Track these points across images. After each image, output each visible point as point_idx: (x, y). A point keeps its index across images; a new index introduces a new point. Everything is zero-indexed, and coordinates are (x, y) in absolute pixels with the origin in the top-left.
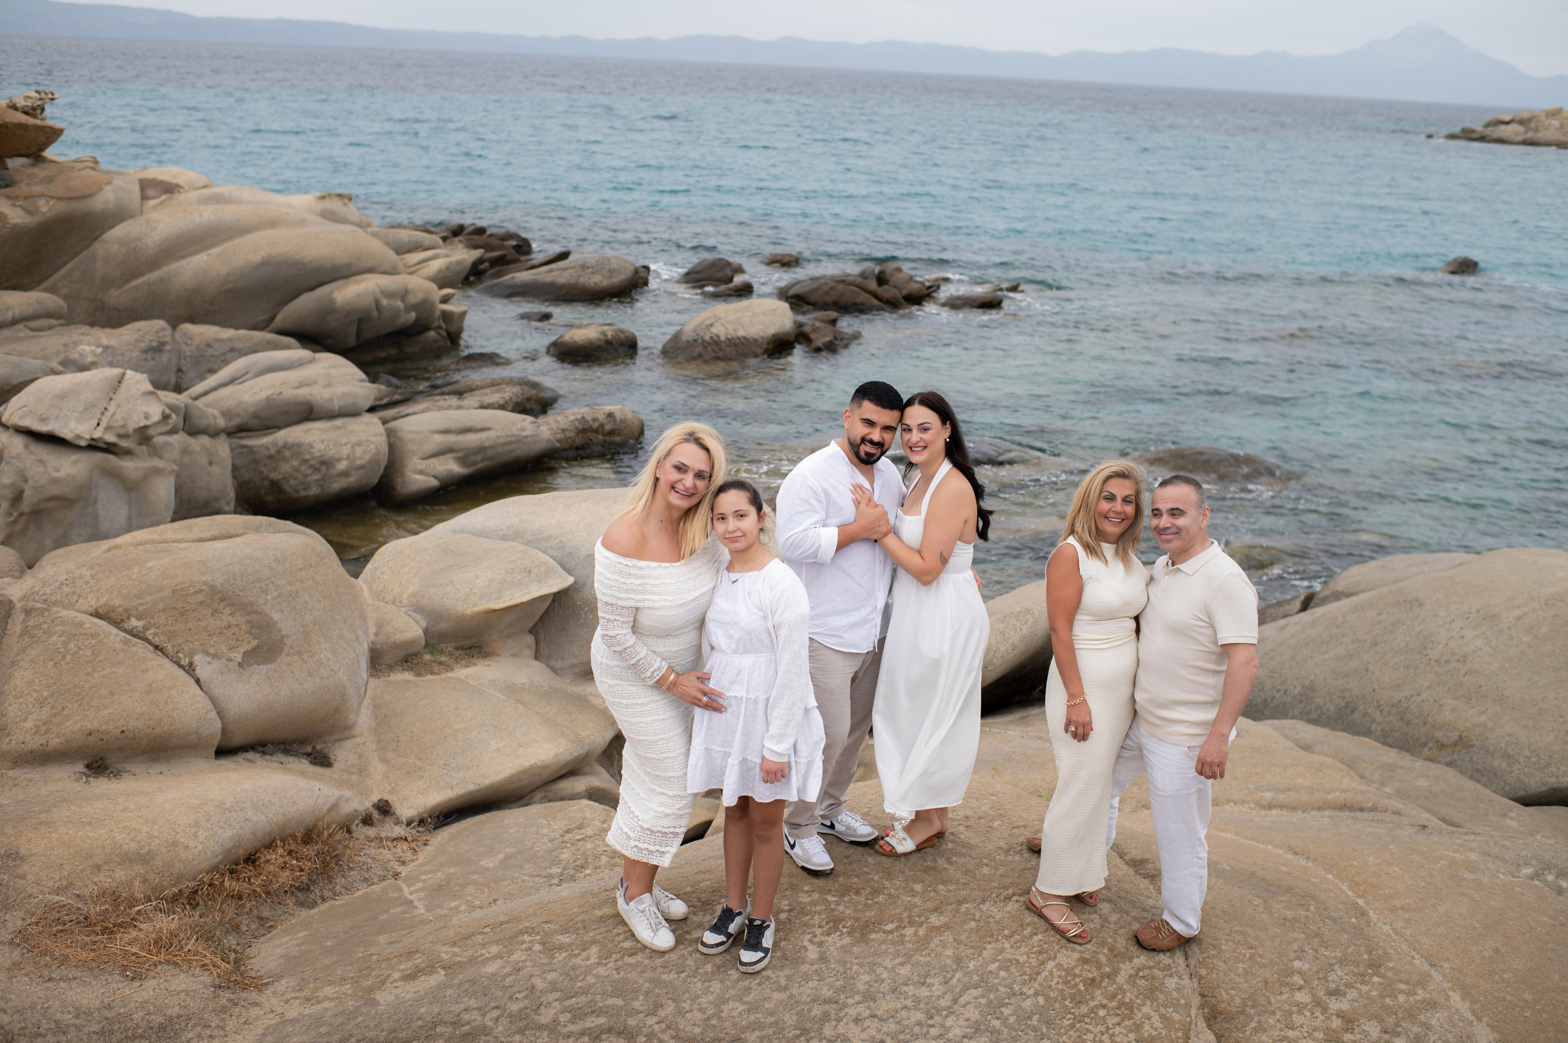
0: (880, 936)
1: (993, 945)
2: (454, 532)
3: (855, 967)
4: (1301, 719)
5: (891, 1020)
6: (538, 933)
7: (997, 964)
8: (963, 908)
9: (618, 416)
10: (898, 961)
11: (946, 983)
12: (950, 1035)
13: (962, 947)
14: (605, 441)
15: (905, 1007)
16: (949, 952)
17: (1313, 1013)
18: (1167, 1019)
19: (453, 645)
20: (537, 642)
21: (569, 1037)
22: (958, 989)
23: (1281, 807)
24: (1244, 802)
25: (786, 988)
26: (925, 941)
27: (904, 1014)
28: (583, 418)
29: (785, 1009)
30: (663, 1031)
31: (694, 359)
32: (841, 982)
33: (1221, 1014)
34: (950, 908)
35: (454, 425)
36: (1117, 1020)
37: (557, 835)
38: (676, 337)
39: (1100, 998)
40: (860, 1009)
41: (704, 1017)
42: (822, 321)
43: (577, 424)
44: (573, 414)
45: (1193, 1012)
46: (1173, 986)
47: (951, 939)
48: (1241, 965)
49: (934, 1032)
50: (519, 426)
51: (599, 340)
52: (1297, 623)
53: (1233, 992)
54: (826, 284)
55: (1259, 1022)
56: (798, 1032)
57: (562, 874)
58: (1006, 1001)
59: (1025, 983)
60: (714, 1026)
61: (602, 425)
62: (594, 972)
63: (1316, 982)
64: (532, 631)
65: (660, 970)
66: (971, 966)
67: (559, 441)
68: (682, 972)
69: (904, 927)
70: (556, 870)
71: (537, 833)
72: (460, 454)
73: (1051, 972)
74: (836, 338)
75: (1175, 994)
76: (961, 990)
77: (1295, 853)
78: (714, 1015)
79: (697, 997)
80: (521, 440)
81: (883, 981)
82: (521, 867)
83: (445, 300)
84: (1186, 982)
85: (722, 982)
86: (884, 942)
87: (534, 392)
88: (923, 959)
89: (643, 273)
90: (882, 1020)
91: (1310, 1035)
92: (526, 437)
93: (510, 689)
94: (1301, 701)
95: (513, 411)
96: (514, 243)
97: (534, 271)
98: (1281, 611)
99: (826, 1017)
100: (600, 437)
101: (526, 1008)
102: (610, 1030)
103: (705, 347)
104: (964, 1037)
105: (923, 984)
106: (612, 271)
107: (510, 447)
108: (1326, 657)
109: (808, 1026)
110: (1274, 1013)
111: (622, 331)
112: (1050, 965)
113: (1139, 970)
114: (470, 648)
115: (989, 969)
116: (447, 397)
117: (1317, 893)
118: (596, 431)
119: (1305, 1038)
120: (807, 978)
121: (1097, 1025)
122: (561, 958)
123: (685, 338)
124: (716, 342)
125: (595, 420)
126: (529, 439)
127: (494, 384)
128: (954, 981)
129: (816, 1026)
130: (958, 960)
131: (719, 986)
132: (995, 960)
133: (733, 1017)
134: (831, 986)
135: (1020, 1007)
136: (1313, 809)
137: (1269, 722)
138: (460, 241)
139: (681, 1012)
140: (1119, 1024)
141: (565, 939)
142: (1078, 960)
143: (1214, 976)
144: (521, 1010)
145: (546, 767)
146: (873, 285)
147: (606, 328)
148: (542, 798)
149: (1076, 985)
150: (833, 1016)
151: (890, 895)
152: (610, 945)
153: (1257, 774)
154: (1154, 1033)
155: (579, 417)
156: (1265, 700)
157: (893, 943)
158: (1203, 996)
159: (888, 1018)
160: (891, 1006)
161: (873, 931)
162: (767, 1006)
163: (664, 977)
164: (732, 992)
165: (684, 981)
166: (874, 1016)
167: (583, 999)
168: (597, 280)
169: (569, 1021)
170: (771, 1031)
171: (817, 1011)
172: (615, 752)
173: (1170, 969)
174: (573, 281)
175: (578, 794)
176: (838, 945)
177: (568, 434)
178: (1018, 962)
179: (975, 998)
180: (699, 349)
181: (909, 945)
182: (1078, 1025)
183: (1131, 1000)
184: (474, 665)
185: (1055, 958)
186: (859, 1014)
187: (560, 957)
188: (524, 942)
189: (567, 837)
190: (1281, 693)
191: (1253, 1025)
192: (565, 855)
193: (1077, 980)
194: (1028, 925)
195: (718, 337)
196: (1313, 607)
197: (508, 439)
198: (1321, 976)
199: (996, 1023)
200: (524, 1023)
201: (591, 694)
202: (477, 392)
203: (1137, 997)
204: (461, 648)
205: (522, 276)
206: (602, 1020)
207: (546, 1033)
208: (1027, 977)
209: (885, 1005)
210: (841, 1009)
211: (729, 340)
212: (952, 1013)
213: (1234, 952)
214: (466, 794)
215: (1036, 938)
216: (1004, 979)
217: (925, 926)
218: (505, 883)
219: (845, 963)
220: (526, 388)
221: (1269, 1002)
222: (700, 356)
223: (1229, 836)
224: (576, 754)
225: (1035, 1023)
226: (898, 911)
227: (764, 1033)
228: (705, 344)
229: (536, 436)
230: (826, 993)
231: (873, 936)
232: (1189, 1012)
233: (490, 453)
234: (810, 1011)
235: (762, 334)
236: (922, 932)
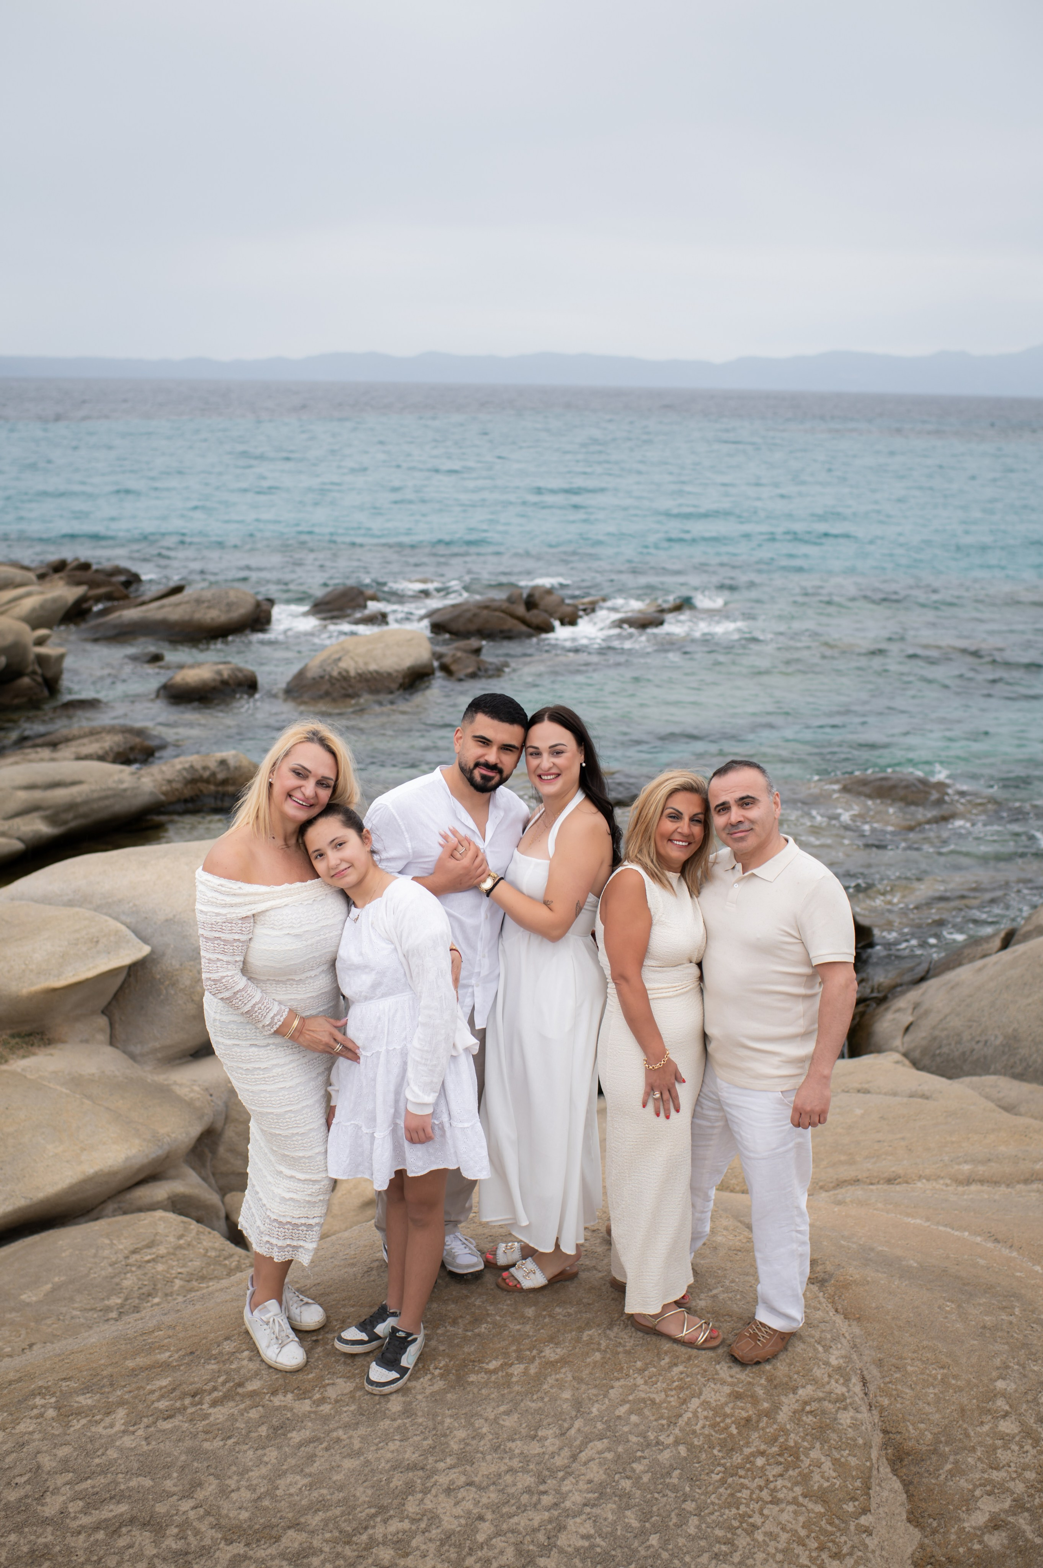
0: (482, 1377)
1: (622, 1382)
2: (12, 899)
3: (448, 1421)
4: (1005, 1074)
5: (492, 1488)
6: (53, 1395)
7: (627, 1407)
8: (585, 1336)
9: (232, 763)
10: (502, 1409)
11: (563, 1434)
12: (568, 1504)
13: (584, 1387)
14: (217, 792)
15: (511, 1470)
16: (567, 1395)
17: (1022, 1447)
18: (842, 1465)
19: (9, 1032)
20: (112, 1025)
21: (79, 1533)
22: (578, 1443)
23: (982, 1182)
24: (938, 1177)
25: (359, 1453)
26: (539, 1378)
27: (508, 1478)
28: (192, 767)
29: (357, 1481)
30: (201, 1519)
31: (321, 697)
32: (430, 1442)
33: (908, 1454)
34: (569, 1336)
35: (39, 779)
36: (778, 1470)
37: (120, 1256)
38: (301, 674)
39: (757, 1443)
40: (453, 1475)
41: (255, 1496)
42: (465, 651)
43: (185, 773)
44: (181, 763)
45: (874, 1454)
46: (849, 1421)
47: (570, 1378)
48: (931, 1390)
49: (546, 1500)
50: (116, 778)
51: (214, 680)
52: (995, 963)
53: (922, 1426)
54: (468, 610)
55: (956, 1462)
56: (373, 1510)
57: (122, 1306)
58: (639, 1454)
59: (662, 1429)
60: (266, 1509)
61: (214, 774)
62: (118, 1443)
63: (1024, 1406)
64: (106, 1011)
65: (201, 1436)
66: (594, 1411)
67: (165, 794)
68: (230, 1437)
69: (512, 1364)
70: (116, 1301)
71: (95, 1256)
72: (48, 813)
73: (695, 1413)
74: (479, 669)
75: (851, 1433)
76: (582, 1443)
77: (997, 1241)
78: (267, 1493)
79: (247, 1470)
80: (119, 794)
81: (482, 1437)
82: (72, 1299)
83: (40, 642)
84: (864, 1415)
85: (279, 1448)
86: (486, 1384)
87: (138, 740)
88: (533, 1405)
89: (265, 606)
90: (480, 1488)
91: (1020, 1475)
92: (125, 790)
93: (76, 1082)
94: (1004, 1053)
95: (114, 761)
96: (122, 578)
97: (144, 608)
98: (979, 950)
99: (409, 1490)
100: (212, 788)
101: (27, 1496)
102: (132, 1521)
103: (333, 684)
104: (585, 1505)
105: (533, 1438)
106: (230, 605)
107: (107, 802)
108: (1030, 1000)
109: (386, 1502)
110: (973, 1449)
111: (240, 670)
112: (695, 1403)
113: (806, 1403)
114: (30, 1035)
115: (617, 1413)
116: (39, 749)
117: (1023, 1291)
118: (207, 781)
119: (1013, 1479)
120: (387, 1438)
121: (754, 1479)
122: (78, 1427)
123: (310, 674)
124: (345, 678)
125: (205, 768)
126: (129, 793)
127: (93, 733)
128: (573, 1431)
129: (396, 1502)
130: (578, 1405)
131: (275, 1454)
132: (624, 1402)
133: (291, 1495)
134: (417, 1447)
135: (656, 1461)
136: (1018, 1182)
137: (967, 1080)
138: (61, 578)
139: (224, 1492)
140: (781, 1475)
141: (85, 1400)
142: (729, 1395)
143: (899, 1406)
144: (20, 1500)
145: (114, 1174)
146: (521, 610)
147: (221, 667)
148: (115, 1211)
149: (727, 1428)
150: (419, 1487)
151: (495, 1324)
152: (140, 1407)
153: (953, 1143)
154: (826, 1484)
155: (187, 765)
156: (964, 1053)
157: (497, 1386)
158: (885, 1432)
159: (488, 1486)
160: (493, 1469)
161: (473, 1371)
162: (335, 1478)
163: (206, 1445)
164: (292, 1461)
165: (231, 1450)
166: (470, 1484)
167: (102, 1480)
168: (214, 615)
169: (81, 1512)
170: (338, 1511)
171: (398, 1481)
172: (206, 1150)
173: (845, 1399)
174: (187, 617)
175: (158, 1203)
176: (428, 1392)
177: (174, 785)
178: (653, 1402)
179: (599, 1453)
180: (326, 687)
181: (517, 1388)
182: (730, 1480)
183: (796, 1443)
184: (34, 1054)
185: (701, 1394)
186: (452, 1482)
187: (77, 1424)
188: (35, 1407)
189: (134, 1258)
190: (981, 1045)
191: (949, 1466)
192: (129, 1282)
193: (728, 1421)
194: (666, 1353)
195: (347, 672)
196: (1015, 944)
197: (103, 794)
198: (1030, 1398)
199: (626, 1484)
200: (23, 1517)
201: (175, 1083)
202: (74, 743)
203: (804, 1439)
204: (19, 1035)
205: (131, 614)
206: (123, 1508)
207: (49, 1529)
208: (664, 1422)
209: (485, 1468)
210: (429, 1477)
211: (360, 675)
212: (570, 1474)
213: (922, 1373)
214: (15, 1212)
215: (676, 1370)
216: (636, 1425)
217: (537, 1361)
218: (49, 1322)
219: (435, 1415)
220: (128, 735)
221: (967, 1436)
222: (327, 694)
223: (918, 1221)
224: (153, 1156)
225: (675, 1481)
226: (503, 1344)
227: (329, 1514)
228: (332, 681)
229: (138, 788)
230: (411, 1455)
231: (472, 1378)
232: (869, 1454)
233: (82, 810)
234: (389, 1481)
235: (397, 667)
236: (533, 1370)
